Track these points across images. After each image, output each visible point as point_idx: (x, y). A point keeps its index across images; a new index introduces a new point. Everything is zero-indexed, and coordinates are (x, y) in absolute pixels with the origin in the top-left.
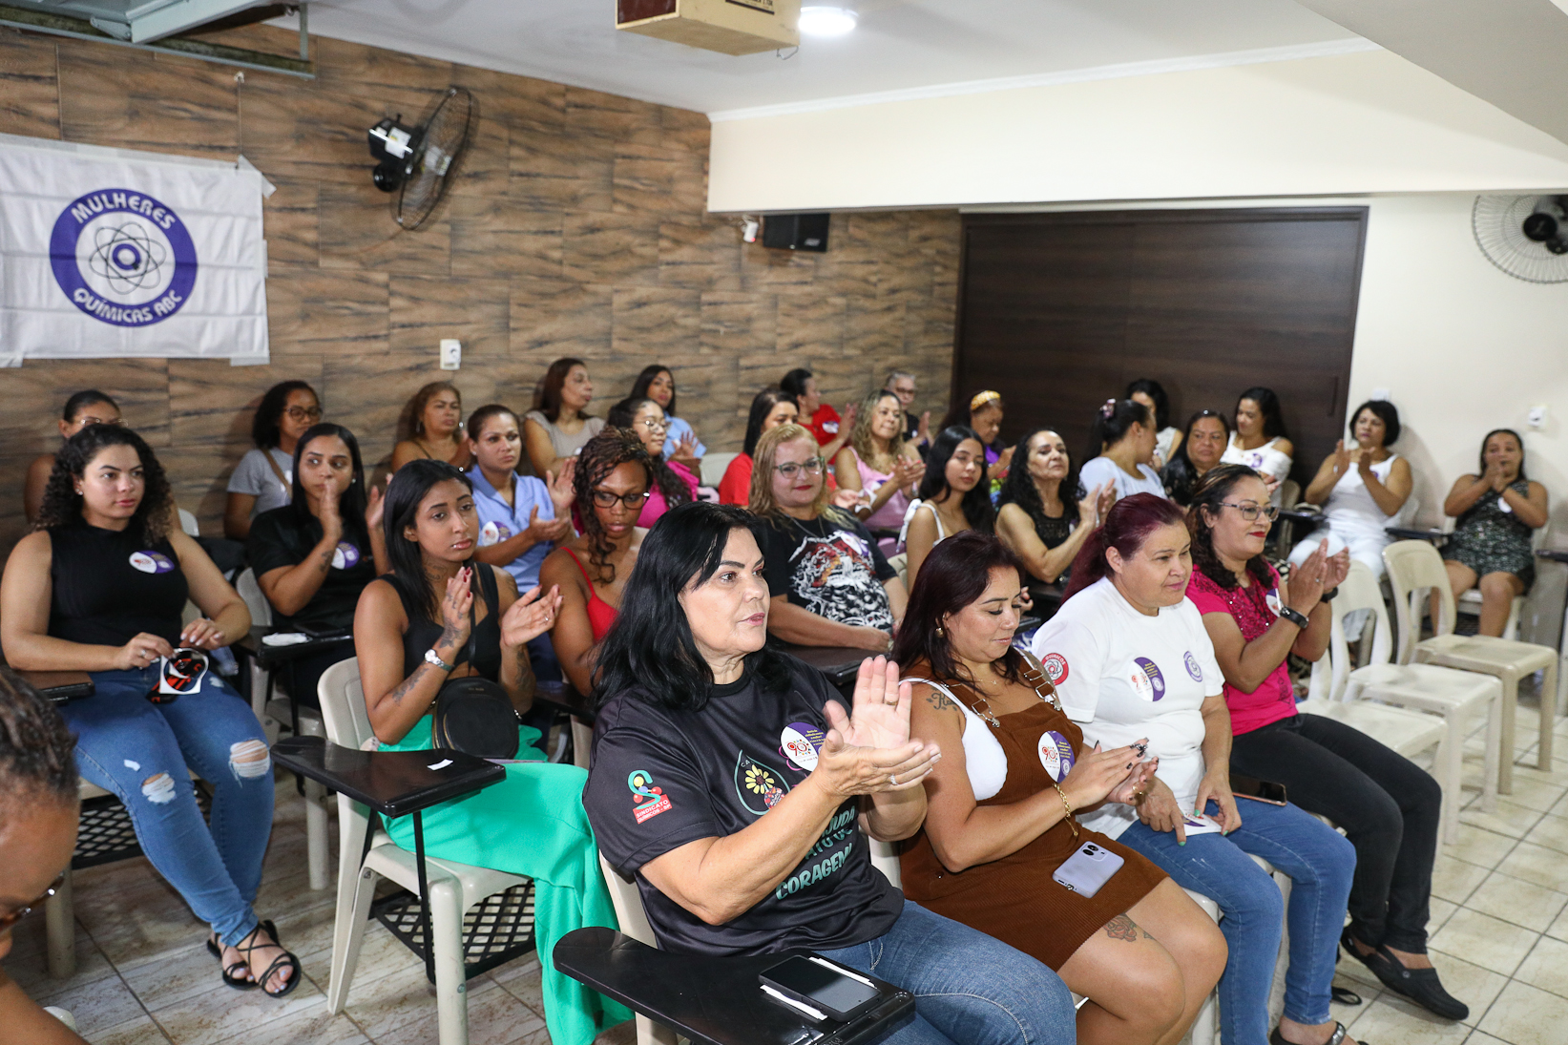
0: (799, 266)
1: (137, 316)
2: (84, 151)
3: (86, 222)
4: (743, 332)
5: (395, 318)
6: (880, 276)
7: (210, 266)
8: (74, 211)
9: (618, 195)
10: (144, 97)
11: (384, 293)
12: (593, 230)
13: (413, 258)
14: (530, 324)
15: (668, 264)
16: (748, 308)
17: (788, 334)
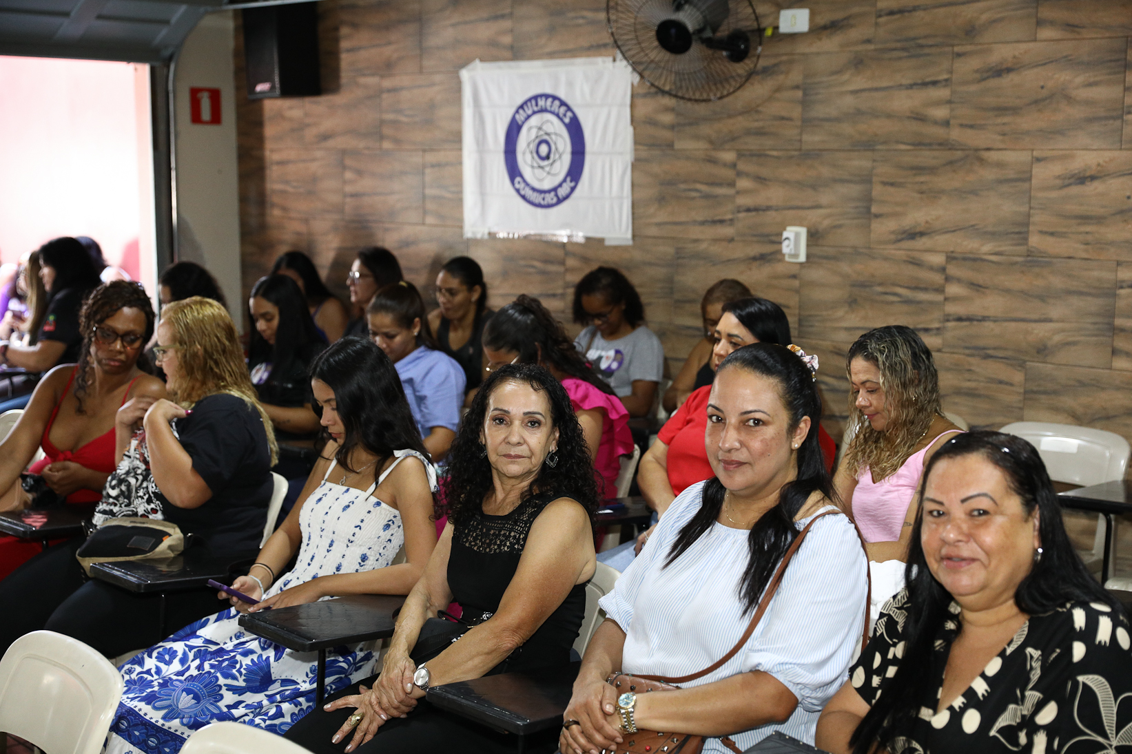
1: (550, 198)
2: (525, 67)
3: (523, 123)
5: (742, 201)
7: (595, 152)
8: (517, 115)
11: (731, 174)
13: (760, 133)
14: (898, 209)
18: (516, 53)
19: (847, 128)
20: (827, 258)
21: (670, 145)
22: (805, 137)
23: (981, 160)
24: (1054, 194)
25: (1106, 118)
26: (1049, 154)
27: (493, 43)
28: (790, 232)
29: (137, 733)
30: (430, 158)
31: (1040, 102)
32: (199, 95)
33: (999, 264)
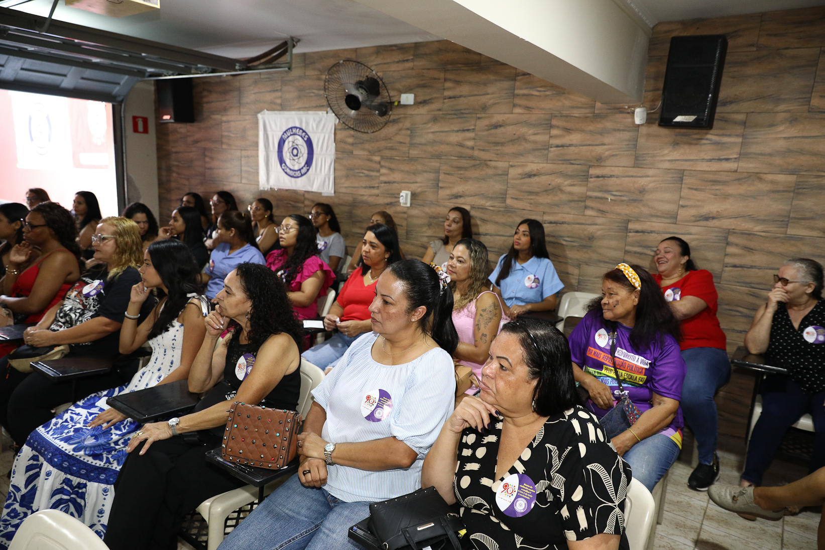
0: (716, 143)
1: (298, 174)
3: (286, 139)
4: (634, 201)
5: (383, 178)
7: (318, 154)
8: (283, 136)
10: (302, 90)
11: (378, 166)
12: (497, 126)
13: (391, 149)
14: (451, 185)
15: (557, 146)
16: (642, 181)
17: (698, 206)
18: (283, 107)
19: (429, 149)
20: (419, 205)
21: (352, 152)
22: (411, 152)
23: (487, 166)
24: (518, 182)
25: (541, 149)
26: (516, 164)
27: (272, 103)
28: (403, 193)
29: (56, 460)
31: (514, 140)
32: (137, 119)
33: (493, 211)
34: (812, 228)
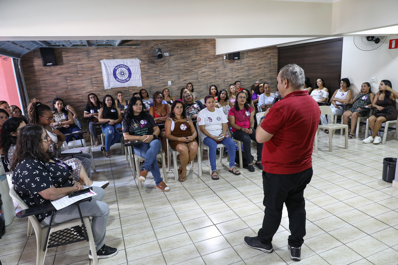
0: (237, 62)
1: (124, 81)
2: (116, 60)
3: (117, 69)
4: (225, 75)
5: (161, 78)
6: (256, 62)
7: (133, 73)
8: (116, 68)
9: (198, 55)
10: (123, 52)
11: (159, 75)
12: (193, 61)
13: (163, 69)
14: (184, 77)
15: (208, 65)
16: (226, 71)
17: (236, 75)
18: (114, 58)
19: (175, 68)
20: (174, 84)
21: (148, 71)
22: (170, 69)
23: (192, 71)
24: (201, 74)
25: (205, 66)
26: (200, 70)
27: (108, 56)
30: (93, 76)
31: (198, 64)
33: (196, 83)
34: (252, 76)
